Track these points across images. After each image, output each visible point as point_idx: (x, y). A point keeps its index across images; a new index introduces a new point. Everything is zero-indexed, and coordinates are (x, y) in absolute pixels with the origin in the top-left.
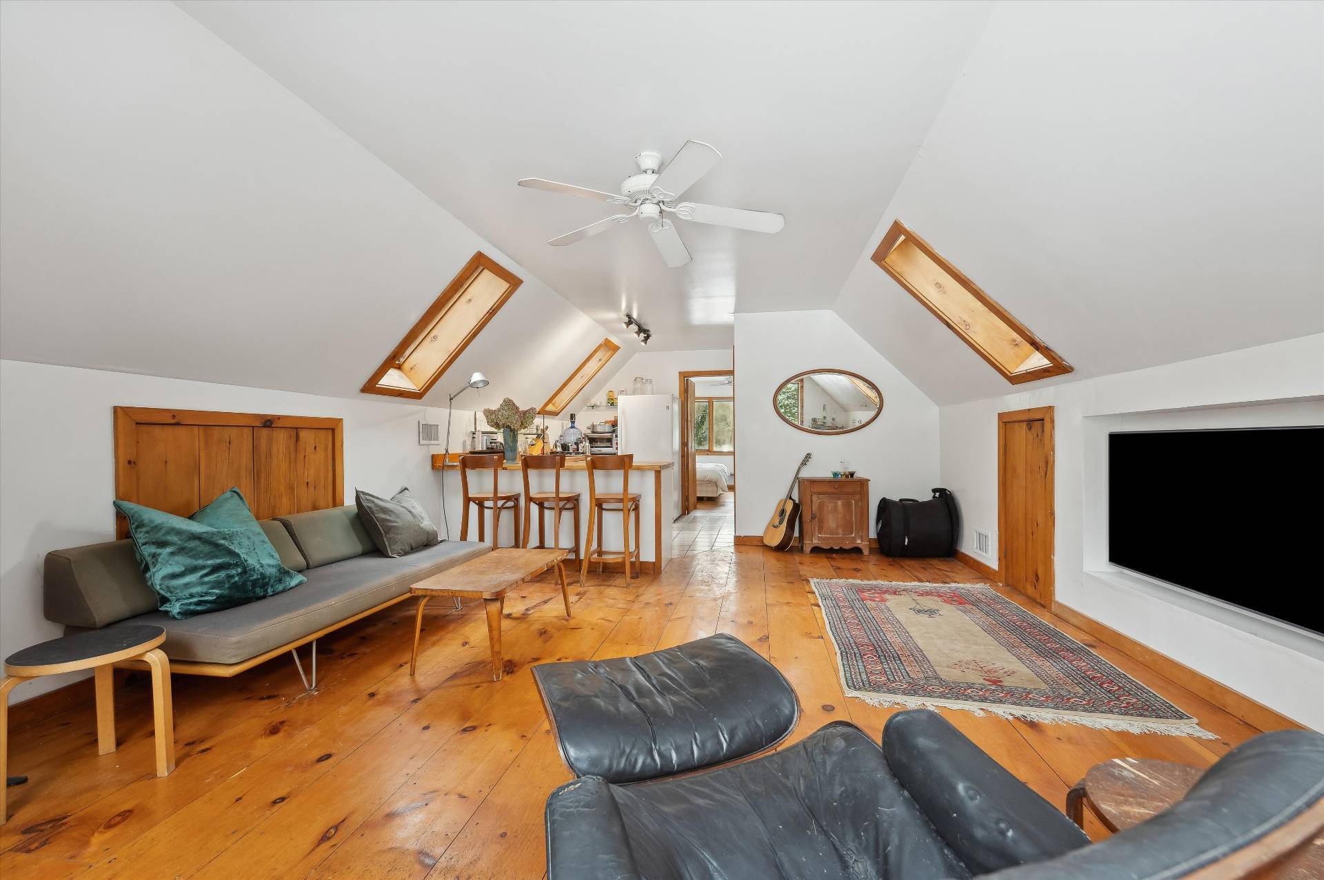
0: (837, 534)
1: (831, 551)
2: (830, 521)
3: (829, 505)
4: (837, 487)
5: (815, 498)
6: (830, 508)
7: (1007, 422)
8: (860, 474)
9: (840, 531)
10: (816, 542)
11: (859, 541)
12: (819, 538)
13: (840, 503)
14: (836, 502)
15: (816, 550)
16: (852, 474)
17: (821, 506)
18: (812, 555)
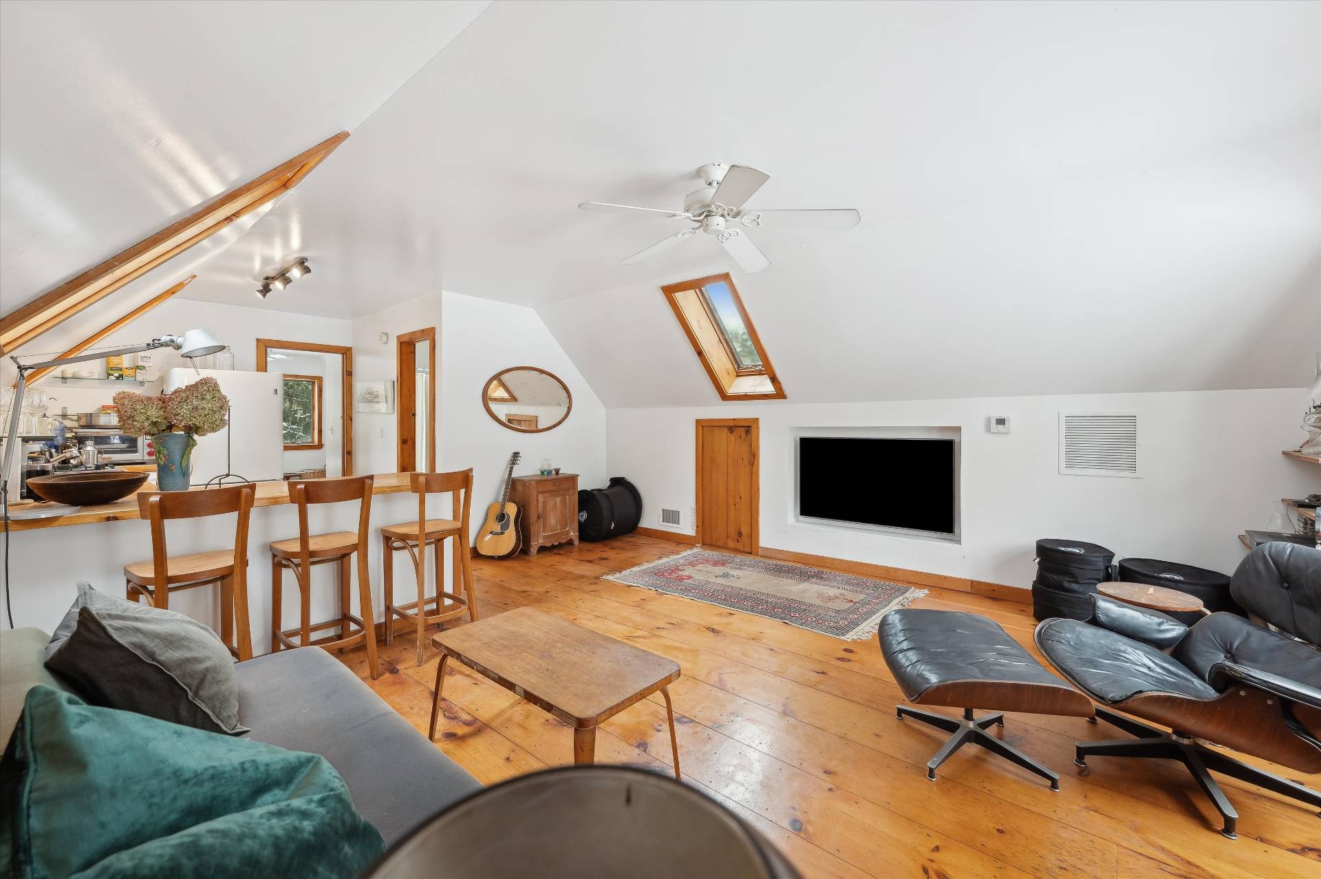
0: (556, 530)
1: (553, 547)
2: (552, 519)
3: (551, 503)
4: (557, 484)
5: (541, 498)
6: (551, 505)
7: (705, 428)
8: (566, 470)
9: (558, 527)
10: (541, 541)
11: (572, 534)
12: (545, 538)
13: (558, 499)
14: (556, 500)
15: (542, 549)
16: (557, 471)
17: (545, 504)
18: (539, 556)
